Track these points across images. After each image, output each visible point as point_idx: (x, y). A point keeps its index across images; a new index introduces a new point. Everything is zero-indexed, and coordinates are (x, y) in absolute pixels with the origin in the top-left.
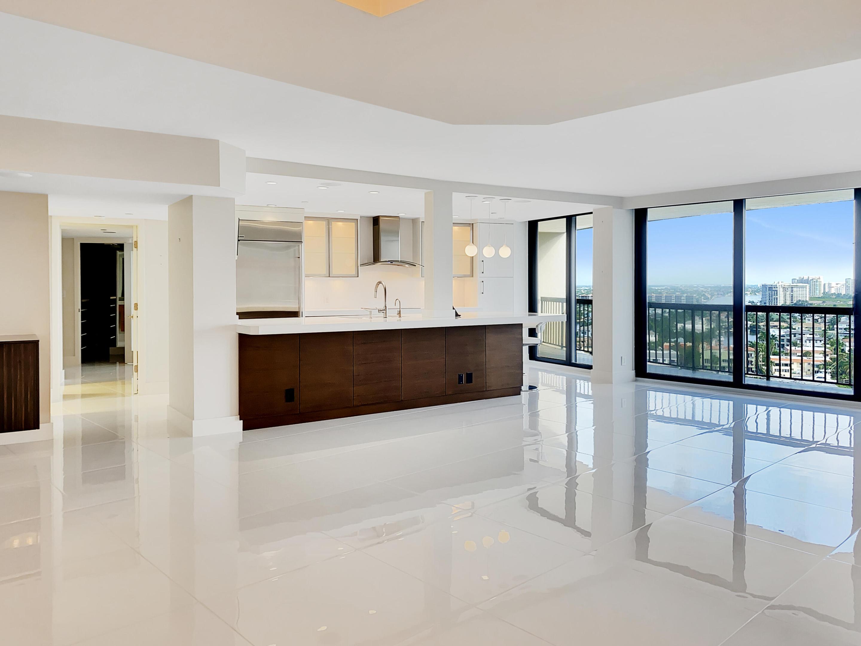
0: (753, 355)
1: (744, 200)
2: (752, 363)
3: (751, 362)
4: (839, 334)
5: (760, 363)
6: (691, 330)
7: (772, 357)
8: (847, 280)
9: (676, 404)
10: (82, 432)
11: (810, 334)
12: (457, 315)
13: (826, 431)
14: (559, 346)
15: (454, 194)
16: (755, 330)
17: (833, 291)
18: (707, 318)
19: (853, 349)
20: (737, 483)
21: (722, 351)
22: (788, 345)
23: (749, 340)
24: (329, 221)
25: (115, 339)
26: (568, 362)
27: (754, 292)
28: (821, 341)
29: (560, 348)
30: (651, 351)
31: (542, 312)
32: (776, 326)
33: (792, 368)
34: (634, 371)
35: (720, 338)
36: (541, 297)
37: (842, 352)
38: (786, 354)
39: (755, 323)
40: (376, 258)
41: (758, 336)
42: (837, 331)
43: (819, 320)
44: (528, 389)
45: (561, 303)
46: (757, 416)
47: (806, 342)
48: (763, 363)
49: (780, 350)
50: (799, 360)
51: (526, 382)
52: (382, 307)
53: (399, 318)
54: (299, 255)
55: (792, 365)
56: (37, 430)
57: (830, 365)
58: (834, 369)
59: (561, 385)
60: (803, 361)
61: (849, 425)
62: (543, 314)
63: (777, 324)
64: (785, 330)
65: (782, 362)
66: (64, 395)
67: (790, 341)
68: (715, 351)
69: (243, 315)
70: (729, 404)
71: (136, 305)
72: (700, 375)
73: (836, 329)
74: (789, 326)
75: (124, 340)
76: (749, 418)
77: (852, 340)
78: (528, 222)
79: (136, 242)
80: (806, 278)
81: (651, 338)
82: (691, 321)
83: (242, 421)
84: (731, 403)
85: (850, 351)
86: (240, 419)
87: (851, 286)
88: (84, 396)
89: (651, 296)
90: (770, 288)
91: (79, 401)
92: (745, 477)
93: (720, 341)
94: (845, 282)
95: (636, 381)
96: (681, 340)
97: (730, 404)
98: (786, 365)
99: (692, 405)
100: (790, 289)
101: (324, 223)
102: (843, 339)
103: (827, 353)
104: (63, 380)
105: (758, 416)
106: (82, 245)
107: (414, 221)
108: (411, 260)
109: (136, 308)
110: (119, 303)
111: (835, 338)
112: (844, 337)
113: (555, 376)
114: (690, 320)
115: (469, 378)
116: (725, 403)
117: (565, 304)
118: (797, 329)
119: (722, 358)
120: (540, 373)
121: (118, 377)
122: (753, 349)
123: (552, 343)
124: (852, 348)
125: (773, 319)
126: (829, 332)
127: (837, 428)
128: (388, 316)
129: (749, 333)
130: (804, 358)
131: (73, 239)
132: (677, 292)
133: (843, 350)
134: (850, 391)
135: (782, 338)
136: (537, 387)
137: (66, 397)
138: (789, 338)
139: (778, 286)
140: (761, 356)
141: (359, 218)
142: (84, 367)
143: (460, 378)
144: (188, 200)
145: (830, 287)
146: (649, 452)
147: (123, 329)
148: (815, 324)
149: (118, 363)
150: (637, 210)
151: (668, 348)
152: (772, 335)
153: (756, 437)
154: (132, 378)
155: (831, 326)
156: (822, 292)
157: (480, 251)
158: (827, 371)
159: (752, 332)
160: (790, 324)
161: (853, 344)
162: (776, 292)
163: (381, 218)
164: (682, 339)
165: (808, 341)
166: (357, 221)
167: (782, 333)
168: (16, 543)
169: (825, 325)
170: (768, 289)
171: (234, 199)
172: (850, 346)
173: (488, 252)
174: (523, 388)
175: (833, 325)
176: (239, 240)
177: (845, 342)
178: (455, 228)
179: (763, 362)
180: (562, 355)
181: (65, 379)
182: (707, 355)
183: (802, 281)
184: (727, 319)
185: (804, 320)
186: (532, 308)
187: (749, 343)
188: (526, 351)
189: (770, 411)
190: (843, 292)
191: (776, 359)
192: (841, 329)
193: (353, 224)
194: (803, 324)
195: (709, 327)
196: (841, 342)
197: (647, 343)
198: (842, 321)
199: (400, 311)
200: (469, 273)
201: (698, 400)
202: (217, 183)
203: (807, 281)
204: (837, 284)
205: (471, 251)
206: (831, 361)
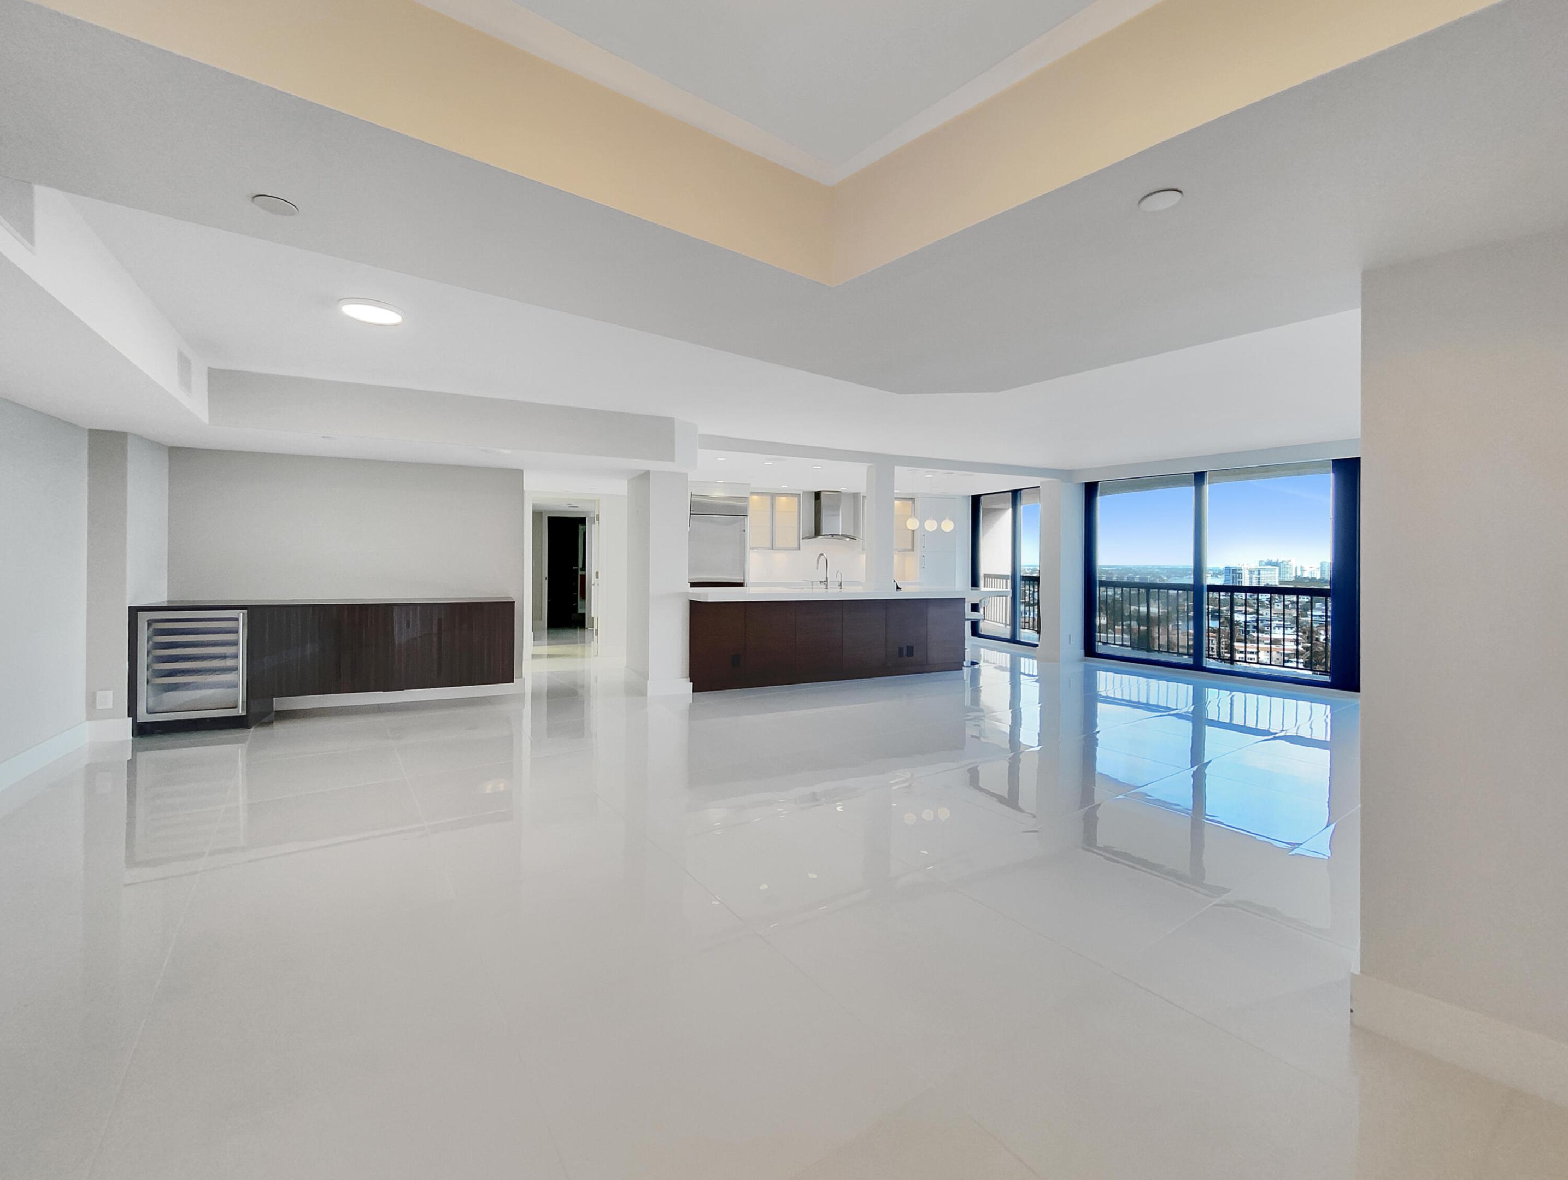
0: (1214, 642)
1: (1205, 473)
2: (1213, 650)
3: (1212, 648)
4: (1313, 622)
5: (1222, 650)
6: (1146, 613)
7: (1236, 644)
8: (1322, 564)
9: (1129, 685)
10: (548, 686)
11: (1279, 621)
12: (898, 588)
13: (1298, 718)
14: (1002, 623)
15: (896, 468)
16: (1217, 615)
17: (1306, 575)
18: (1163, 601)
19: (1330, 638)
20: (1196, 767)
21: (1180, 636)
22: (1254, 632)
23: (1210, 625)
24: (773, 496)
25: (577, 605)
26: (1013, 640)
27: (1216, 574)
28: (1292, 628)
29: (1003, 626)
30: (1102, 634)
31: (985, 587)
32: (1241, 611)
33: (1260, 656)
34: (1083, 650)
35: (1178, 622)
36: (984, 574)
37: (1316, 641)
38: (1252, 642)
39: (1217, 608)
40: (818, 532)
41: (1221, 621)
42: (1312, 618)
43: (1290, 606)
44: (970, 665)
45: (1005, 580)
46: (1219, 701)
47: (1274, 629)
48: (1226, 651)
49: (1245, 636)
50: (1268, 648)
51: (968, 658)
52: (824, 579)
53: (839, 590)
54: (745, 527)
55: (1259, 653)
56: (512, 684)
57: (1302, 654)
58: (1307, 658)
59: (1004, 660)
60: (1272, 650)
61: (1325, 713)
62: (986, 589)
63: (1243, 608)
64: (1251, 616)
65: (1248, 650)
66: (532, 655)
67: (1257, 627)
68: (1173, 636)
69: (693, 585)
70: (1187, 687)
71: (597, 574)
72: (1154, 657)
73: (1310, 616)
74: (1256, 611)
75: (585, 607)
76: (1210, 702)
77: (1330, 628)
78: (970, 497)
79: (598, 515)
80: (1274, 560)
81: (1102, 620)
82: (1146, 604)
83: (692, 683)
84: (1191, 687)
85: (1326, 639)
86: (691, 681)
87: (1326, 569)
88: (549, 656)
89: (1101, 576)
90: (1234, 571)
91: (545, 660)
92: (1205, 762)
93: (1178, 625)
94: (1320, 566)
95: (1085, 660)
96: (1134, 624)
97: (1189, 688)
98: (1252, 653)
99: (1146, 687)
100: (1256, 573)
101: (768, 498)
102: (1318, 626)
103: (1299, 642)
104: (532, 642)
105: (1221, 701)
106: (549, 518)
107: (855, 496)
108: (851, 534)
109: (597, 576)
110: (580, 573)
111: (1309, 626)
112: (1318, 625)
113: (998, 653)
114: (1144, 603)
115: (910, 651)
116: (1183, 687)
117: (1009, 581)
118: (1264, 614)
119: (1180, 644)
120: (982, 650)
121: (579, 640)
122: (1215, 635)
123: (995, 620)
124: (1329, 636)
125: (1237, 603)
126: (1301, 619)
127: (1311, 716)
128: (830, 588)
129: (1210, 618)
130: (1273, 646)
131: (542, 513)
132: (1130, 573)
133: (1317, 639)
134: (1327, 679)
135: (1248, 624)
136: (979, 662)
137: (534, 656)
138: (1256, 624)
139: (1243, 569)
140: (1224, 643)
141: (801, 494)
142: (550, 631)
143: (901, 650)
144: (646, 475)
145: (1303, 571)
146: (1099, 732)
147: (583, 597)
148: (1286, 610)
149: (578, 629)
150: (1087, 484)
151: (1121, 631)
152: (1236, 621)
153: (1217, 724)
154: (592, 642)
155: (1304, 613)
156: (1294, 575)
157: (922, 525)
158: (1299, 661)
159: (1214, 617)
160: (1258, 610)
161: (1329, 633)
162: (1240, 575)
163: (823, 493)
164: (1135, 622)
165: (1277, 628)
166: (800, 497)
167: (1248, 619)
168: (489, 788)
169: (1297, 611)
170: (1231, 572)
171: (687, 474)
172: (1326, 635)
173: (930, 525)
174: (965, 663)
175: (1306, 610)
176: (691, 514)
177: (1321, 630)
178: (897, 503)
179: (1226, 649)
180: (1006, 632)
181: (534, 640)
182: (1163, 640)
183: (1270, 563)
184: (1185, 602)
185: (1272, 606)
186: (975, 583)
187: (1210, 629)
188: (968, 625)
189: (1233, 696)
190: (1318, 576)
191: (1242, 647)
192: (1316, 616)
193: (796, 499)
194: (1272, 609)
195: (1166, 611)
196: (1316, 629)
197: (1097, 627)
198: (1316, 607)
199: (841, 583)
200: (910, 548)
201: (1153, 682)
202: (671, 458)
203: (1276, 564)
204: (1311, 567)
205: (912, 524)
206: (1304, 650)
